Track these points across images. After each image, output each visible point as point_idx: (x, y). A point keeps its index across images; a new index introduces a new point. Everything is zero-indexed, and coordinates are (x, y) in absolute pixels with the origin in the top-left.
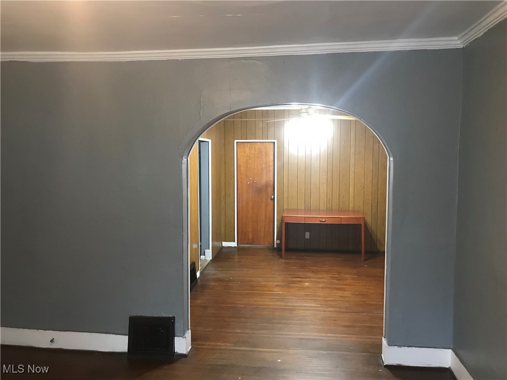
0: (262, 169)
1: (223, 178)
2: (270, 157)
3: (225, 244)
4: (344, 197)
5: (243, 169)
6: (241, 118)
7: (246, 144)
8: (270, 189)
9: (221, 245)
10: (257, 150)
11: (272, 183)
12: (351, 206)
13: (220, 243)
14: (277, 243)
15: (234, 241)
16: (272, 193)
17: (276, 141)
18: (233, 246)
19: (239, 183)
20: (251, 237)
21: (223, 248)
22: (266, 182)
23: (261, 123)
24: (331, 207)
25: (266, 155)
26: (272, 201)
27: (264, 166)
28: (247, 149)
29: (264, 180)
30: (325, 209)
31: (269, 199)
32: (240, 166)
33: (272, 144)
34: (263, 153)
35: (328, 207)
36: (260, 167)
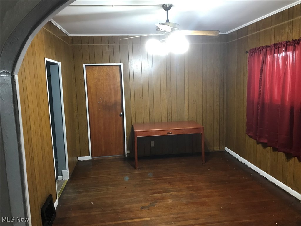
0: (110, 89)
2: (117, 79)
3: (80, 158)
4: (180, 110)
5: (93, 90)
6: (88, 43)
7: (94, 68)
8: (119, 107)
9: (77, 160)
10: (105, 73)
11: (120, 101)
12: (187, 117)
13: (76, 157)
14: (127, 153)
15: (89, 155)
16: (121, 110)
17: (122, 64)
18: (88, 159)
19: (90, 103)
20: (103, 149)
21: (79, 162)
22: (115, 101)
23: (107, 48)
24: (170, 120)
25: (114, 77)
26: (121, 118)
27: (112, 87)
28: (96, 72)
29: (113, 99)
30: (166, 121)
31: (119, 116)
33: (118, 67)
34: (111, 76)
35: (168, 119)
36: (108, 88)
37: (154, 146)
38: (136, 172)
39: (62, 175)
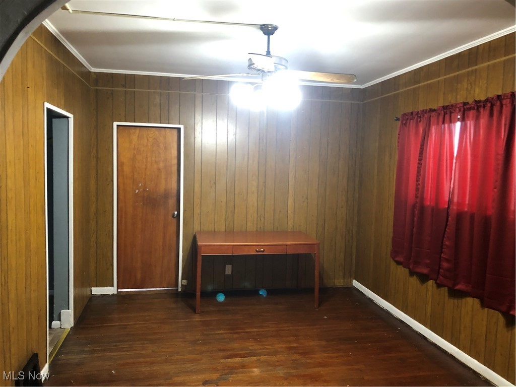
0: (159, 169)
1: (93, 183)
2: (173, 151)
3: (96, 291)
4: (280, 212)
5: (127, 169)
6: (124, 86)
7: (133, 130)
8: (172, 202)
9: (89, 293)
10: (151, 140)
11: (175, 191)
13: (89, 289)
14: (182, 285)
15: (112, 286)
16: (175, 208)
17: (182, 127)
18: (110, 293)
19: (121, 192)
20: (139, 276)
21: (92, 297)
22: (165, 190)
23: (158, 98)
24: (262, 228)
25: (166, 148)
26: (175, 220)
27: (161, 165)
28: (134, 138)
29: (162, 187)
30: (255, 230)
31: (170, 217)
32: (123, 164)
33: (175, 132)
34: (162, 145)
35: (259, 227)
36: (155, 166)
37: (230, 273)
38: (197, 318)
39: (60, 320)
